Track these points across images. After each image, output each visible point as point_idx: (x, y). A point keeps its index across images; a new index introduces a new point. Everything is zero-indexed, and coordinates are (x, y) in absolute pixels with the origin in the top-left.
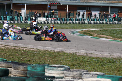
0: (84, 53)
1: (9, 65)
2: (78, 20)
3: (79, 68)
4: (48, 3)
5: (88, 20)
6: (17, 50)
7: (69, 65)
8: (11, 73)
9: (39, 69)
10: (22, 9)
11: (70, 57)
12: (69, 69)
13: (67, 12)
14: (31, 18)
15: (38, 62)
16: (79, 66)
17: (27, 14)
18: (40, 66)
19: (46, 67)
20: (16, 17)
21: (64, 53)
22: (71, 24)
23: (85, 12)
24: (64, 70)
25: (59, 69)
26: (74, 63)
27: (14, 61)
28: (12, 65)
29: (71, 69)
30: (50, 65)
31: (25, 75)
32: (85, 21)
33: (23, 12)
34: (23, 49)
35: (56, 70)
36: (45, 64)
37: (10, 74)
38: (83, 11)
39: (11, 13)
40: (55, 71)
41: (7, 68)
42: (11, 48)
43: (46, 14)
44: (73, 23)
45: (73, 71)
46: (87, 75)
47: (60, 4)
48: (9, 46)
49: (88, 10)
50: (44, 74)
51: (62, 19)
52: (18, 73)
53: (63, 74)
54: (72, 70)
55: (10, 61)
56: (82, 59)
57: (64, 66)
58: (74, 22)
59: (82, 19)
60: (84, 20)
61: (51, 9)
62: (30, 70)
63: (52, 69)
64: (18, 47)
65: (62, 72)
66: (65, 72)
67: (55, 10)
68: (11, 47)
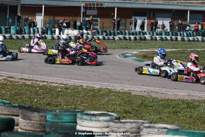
0: (145, 91)
1: (15, 111)
2: (133, 34)
3: (136, 117)
4: (83, 5)
5: (151, 33)
6: (29, 85)
7: (117, 112)
8: (18, 126)
9: (66, 118)
10: (37, 14)
11: (120, 98)
12: (118, 119)
13: (114, 20)
14: (53, 29)
15: (65, 107)
16: (136, 113)
17: (45, 23)
18: (68, 113)
19: (79, 115)
20: (26, 28)
21: (110, 91)
22: (121, 41)
23: (146, 21)
24: (109, 121)
25: (102, 118)
26: (127, 108)
27: (23, 105)
28: (20, 111)
29: (122, 119)
30: (86, 112)
31: (43, 129)
32: (146, 36)
33: (39, 19)
34: (39, 84)
35: (96, 120)
36: (77, 110)
37: (16, 127)
38: (143, 18)
39: (18, 21)
40: (94, 122)
41: (12, 117)
42: (19, 82)
43: (78, 24)
44: (125, 39)
45: (124, 123)
46: (149, 129)
47: (103, 6)
48: (14, 78)
49: (152, 16)
50: (75, 128)
51: (105, 31)
52: (30, 125)
53: (108, 127)
54: (123, 121)
55: (17, 105)
56: (140, 102)
57: (110, 113)
58: (127, 36)
59: (140, 32)
60: (143, 34)
61: (87, 14)
62: (52, 120)
63: (89, 118)
64: (29, 80)
65: (106, 124)
66: (111, 124)
67: (94, 16)
68: (17, 80)
